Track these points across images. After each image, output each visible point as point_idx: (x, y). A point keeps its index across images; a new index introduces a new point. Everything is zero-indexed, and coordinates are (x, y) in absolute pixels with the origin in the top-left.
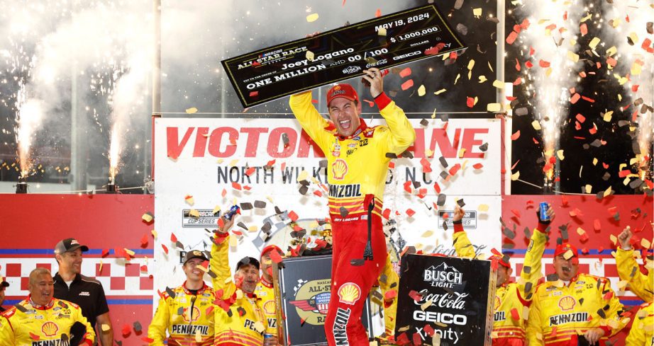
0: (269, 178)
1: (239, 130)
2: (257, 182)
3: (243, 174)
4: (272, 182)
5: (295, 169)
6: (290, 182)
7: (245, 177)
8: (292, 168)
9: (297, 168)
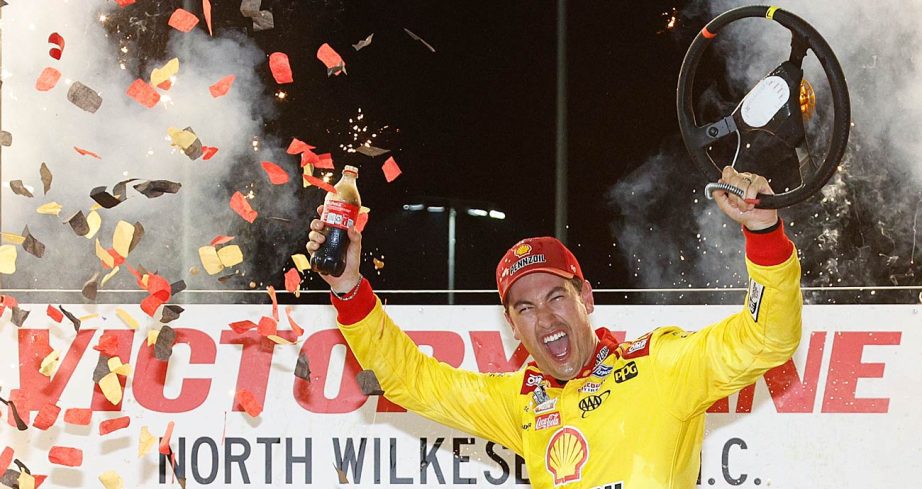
0: (299, 469)
1: (216, 338)
2: (269, 480)
3: (229, 458)
4: (309, 480)
5: (370, 446)
6: (357, 480)
7: (235, 466)
8: (363, 441)
9: (377, 442)
